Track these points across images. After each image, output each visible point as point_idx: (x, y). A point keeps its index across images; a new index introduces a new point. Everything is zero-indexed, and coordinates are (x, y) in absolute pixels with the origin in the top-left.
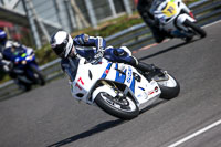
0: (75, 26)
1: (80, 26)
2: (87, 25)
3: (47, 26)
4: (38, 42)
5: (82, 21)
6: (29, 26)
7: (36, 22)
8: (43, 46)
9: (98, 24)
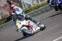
0: (34, 3)
1: (36, 4)
2: (38, 3)
3: (26, 4)
4: (24, 8)
5: (36, 2)
6: (21, 4)
7: (23, 2)
8: (25, 9)
9: (41, 3)
